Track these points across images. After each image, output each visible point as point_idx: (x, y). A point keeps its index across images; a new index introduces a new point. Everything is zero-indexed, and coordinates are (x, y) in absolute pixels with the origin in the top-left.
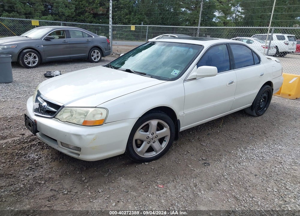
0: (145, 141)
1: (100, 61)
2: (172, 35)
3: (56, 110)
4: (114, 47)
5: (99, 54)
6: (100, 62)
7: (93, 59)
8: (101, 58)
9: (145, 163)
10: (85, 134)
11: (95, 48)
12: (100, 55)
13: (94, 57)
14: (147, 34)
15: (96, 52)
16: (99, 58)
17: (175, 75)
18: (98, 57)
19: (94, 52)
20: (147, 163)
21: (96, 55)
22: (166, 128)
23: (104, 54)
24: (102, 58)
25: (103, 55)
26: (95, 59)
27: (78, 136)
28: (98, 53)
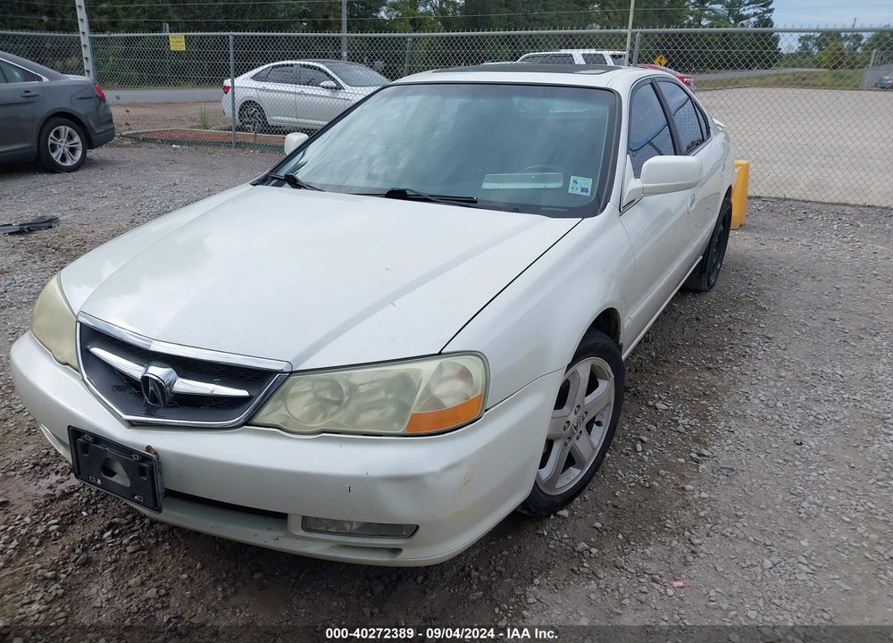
0: (558, 438)
1: (84, 163)
2: (307, 63)
3: (244, 393)
4: (117, 113)
5: (77, 139)
6: (84, 169)
7: (58, 161)
8: (84, 153)
9: (561, 513)
10: (436, 466)
11: (60, 120)
12: (80, 144)
13: (60, 151)
14: (232, 63)
15: (62, 134)
16: (79, 154)
17: (584, 194)
18: (73, 150)
19: (57, 134)
20: (564, 513)
21: (64, 144)
22: (607, 379)
23: (93, 137)
24: (92, 153)
25: (89, 143)
26: (64, 159)
27: (407, 482)
28: (70, 137)
